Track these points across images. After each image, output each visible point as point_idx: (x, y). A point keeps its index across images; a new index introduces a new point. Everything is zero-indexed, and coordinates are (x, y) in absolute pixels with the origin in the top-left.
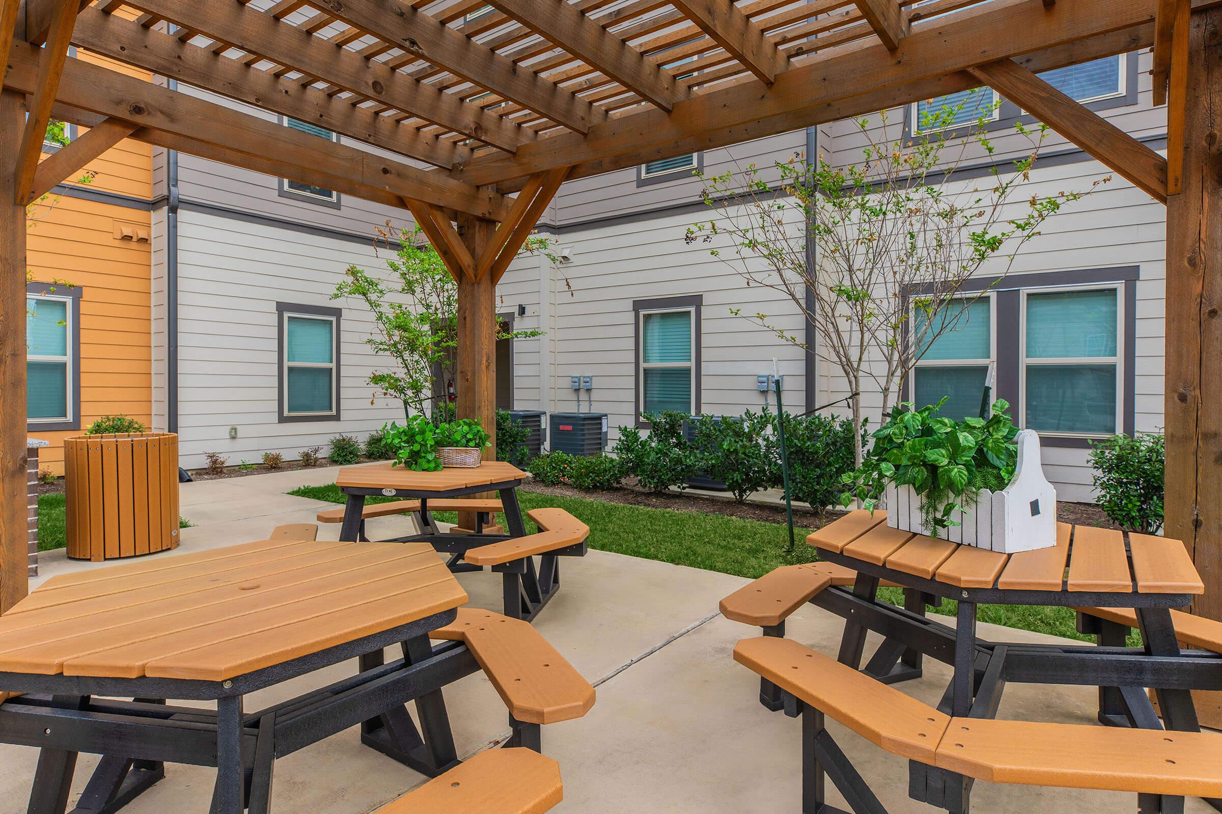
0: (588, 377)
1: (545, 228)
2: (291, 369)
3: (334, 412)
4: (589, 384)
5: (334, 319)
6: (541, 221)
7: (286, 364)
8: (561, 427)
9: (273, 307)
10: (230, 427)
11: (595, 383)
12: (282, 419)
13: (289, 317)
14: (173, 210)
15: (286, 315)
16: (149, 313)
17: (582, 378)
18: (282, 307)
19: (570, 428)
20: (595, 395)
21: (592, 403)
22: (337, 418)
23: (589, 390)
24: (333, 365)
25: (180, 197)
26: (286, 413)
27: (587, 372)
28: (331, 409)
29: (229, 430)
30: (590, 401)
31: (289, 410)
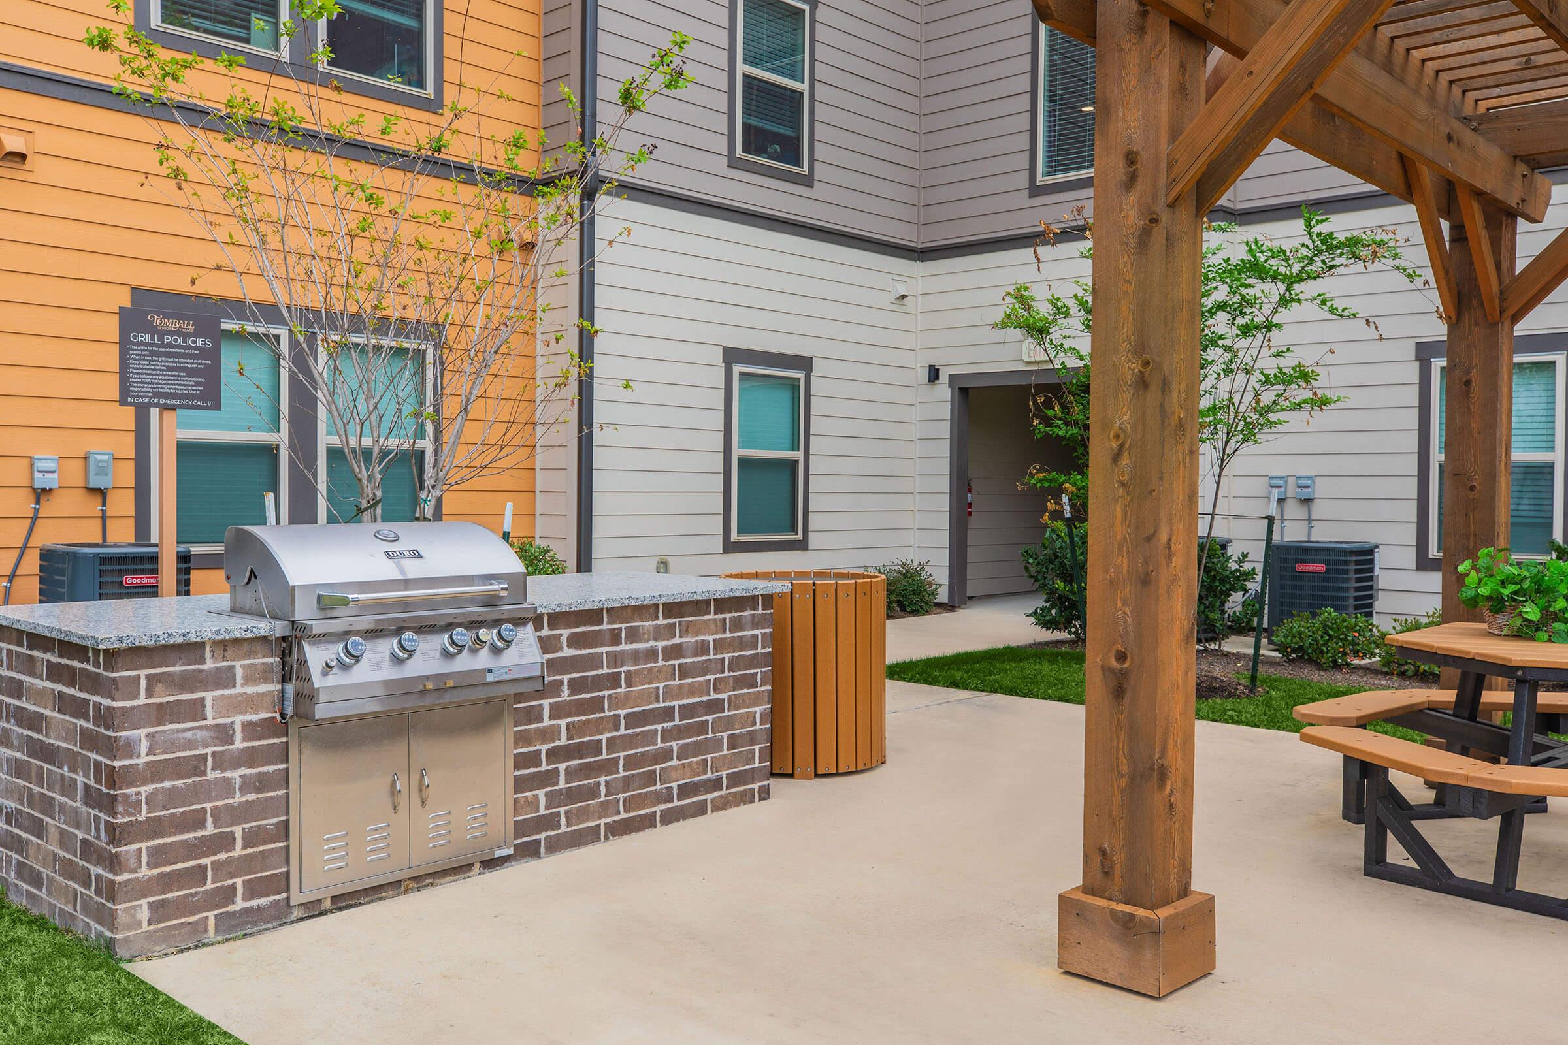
0: (1309, 478)
1: (1221, 214)
2: (743, 462)
3: (800, 536)
4: (1310, 490)
5: (801, 375)
6: (1223, 201)
7: (737, 453)
8: (1300, 567)
9: (718, 357)
10: (657, 559)
11: (1321, 489)
12: (730, 547)
13: (741, 374)
14: (589, 195)
15: (737, 369)
16: (534, 368)
17: (1291, 481)
18: (732, 356)
19: (1321, 568)
20: (1320, 509)
21: (1314, 523)
22: (803, 545)
23: (1307, 501)
24: (799, 455)
25: (601, 173)
26: (734, 536)
27: (1304, 468)
28: (794, 529)
29: (655, 565)
30: (1310, 520)
31: (739, 532)
